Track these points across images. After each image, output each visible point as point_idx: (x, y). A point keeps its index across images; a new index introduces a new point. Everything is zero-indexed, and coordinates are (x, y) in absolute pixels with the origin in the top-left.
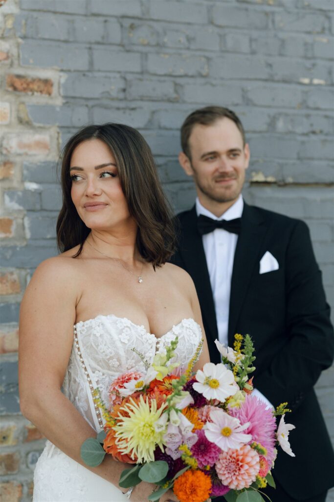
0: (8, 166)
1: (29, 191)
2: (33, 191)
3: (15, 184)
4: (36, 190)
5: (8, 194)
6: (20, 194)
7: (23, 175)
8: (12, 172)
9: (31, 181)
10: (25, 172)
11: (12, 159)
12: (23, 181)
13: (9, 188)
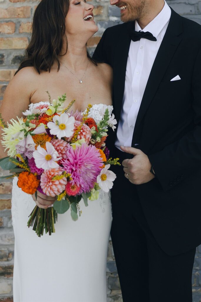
0: (99, 8)
1: (112, 21)
2: (114, 21)
3: (104, 18)
4: (116, 21)
5: (99, 24)
6: (107, 23)
7: (108, 13)
8: (102, 11)
9: (113, 16)
10: (110, 11)
11: (102, 4)
12: (108, 16)
13: (100, 20)
